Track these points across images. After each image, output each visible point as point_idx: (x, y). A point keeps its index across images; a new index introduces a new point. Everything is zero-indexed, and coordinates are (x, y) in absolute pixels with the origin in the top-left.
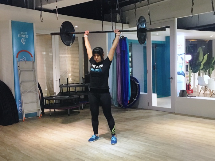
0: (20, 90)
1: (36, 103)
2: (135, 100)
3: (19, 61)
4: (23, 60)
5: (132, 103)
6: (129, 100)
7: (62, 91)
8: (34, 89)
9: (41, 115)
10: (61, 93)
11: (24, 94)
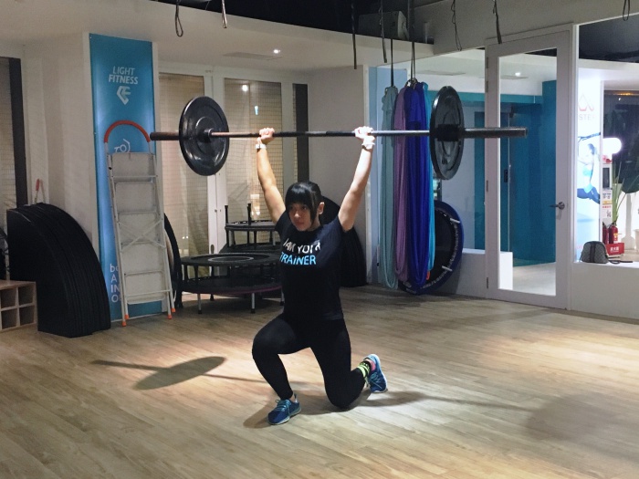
0: (113, 238)
1: (159, 275)
2: (449, 272)
3: (110, 153)
4: (123, 148)
5: (438, 279)
6: (429, 269)
7: (234, 242)
8: (154, 235)
9: (174, 311)
10: (230, 248)
11: (124, 248)
